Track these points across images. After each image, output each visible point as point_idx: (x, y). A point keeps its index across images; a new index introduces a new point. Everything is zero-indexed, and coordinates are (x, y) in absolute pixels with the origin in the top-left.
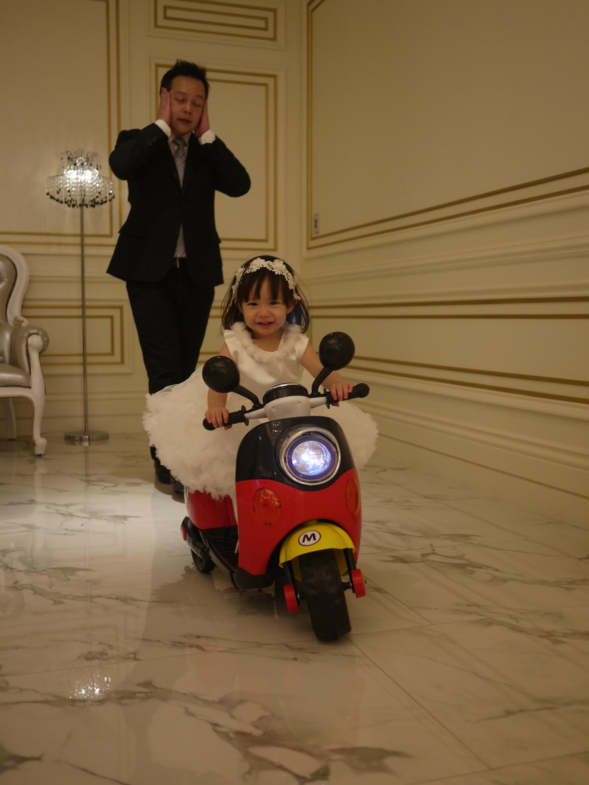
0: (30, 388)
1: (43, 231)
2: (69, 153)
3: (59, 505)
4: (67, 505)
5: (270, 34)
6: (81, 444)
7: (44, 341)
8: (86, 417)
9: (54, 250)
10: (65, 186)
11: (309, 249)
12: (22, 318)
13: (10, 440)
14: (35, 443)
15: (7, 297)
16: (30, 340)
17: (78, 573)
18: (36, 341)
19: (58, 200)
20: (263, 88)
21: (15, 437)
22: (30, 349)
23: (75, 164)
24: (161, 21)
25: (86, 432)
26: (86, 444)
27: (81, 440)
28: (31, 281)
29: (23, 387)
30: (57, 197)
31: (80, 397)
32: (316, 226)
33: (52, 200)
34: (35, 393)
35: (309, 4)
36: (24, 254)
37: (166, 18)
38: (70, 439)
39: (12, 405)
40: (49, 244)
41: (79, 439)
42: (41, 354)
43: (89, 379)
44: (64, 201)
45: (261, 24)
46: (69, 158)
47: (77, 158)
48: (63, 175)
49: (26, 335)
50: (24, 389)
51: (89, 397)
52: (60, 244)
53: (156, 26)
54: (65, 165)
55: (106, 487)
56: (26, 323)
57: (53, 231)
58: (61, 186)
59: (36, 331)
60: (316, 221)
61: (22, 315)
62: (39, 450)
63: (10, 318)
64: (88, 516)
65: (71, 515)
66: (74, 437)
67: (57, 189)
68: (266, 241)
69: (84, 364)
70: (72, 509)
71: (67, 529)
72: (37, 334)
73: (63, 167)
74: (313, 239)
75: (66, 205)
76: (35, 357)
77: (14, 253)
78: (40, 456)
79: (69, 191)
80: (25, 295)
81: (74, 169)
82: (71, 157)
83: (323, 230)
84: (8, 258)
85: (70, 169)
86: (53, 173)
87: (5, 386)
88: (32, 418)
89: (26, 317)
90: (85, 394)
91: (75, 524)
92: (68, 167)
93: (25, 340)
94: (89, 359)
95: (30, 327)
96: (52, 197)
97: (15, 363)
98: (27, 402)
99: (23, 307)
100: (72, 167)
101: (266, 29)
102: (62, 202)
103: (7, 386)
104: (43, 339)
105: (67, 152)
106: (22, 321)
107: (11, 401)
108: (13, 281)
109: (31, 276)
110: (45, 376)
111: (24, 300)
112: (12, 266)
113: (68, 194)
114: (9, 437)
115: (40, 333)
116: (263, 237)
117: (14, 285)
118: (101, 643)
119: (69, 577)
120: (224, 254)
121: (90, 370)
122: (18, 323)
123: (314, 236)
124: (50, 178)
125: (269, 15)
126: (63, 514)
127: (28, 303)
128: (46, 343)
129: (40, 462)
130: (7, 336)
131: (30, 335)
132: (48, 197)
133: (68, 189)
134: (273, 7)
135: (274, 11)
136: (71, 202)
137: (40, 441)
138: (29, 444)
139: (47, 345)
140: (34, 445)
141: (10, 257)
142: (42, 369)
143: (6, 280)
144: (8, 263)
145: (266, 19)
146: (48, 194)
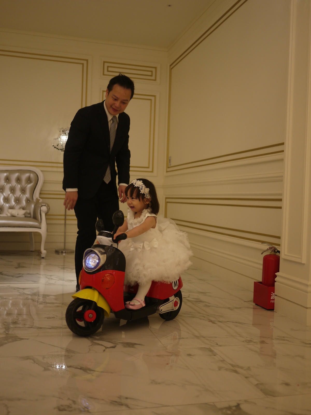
0: (41, 228)
1: (50, 161)
2: (63, 129)
3: (47, 275)
4: (51, 276)
5: (153, 78)
6: (62, 254)
7: (48, 209)
8: (65, 243)
9: (55, 169)
10: (61, 143)
11: (167, 172)
12: (39, 199)
13: (31, 251)
14: (42, 252)
15: (34, 189)
16: (42, 208)
17: (50, 296)
18: (44, 209)
19: (57, 149)
20: (150, 101)
21: (34, 250)
22: (42, 212)
23: (65, 134)
24: (106, 73)
25: (64, 249)
26: (64, 254)
27: (62, 252)
28: (44, 182)
29: (37, 228)
30: (57, 147)
31: (63, 234)
32: (170, 162)
33: (55, 148)
34: (43, 231)
35: (171, 66)
36: (42, 171)
37: (108, 71)
38: (57, 252)
39: (33, 236)
40: (53, 167)
41: (61, 252)
42: (46, 214)
43: (67, 226)
44: (60, 149)
45: (150, 73)
46: (63, 131)
47: (66, 131)
48: (60, 138)
49: (40, 206)
50: (38, 229)
51: (67, 234)
52: (57, 167)
53: (104, 75)
54: (61, 134)
55: (68, 270)
56: (41, 200)
57: (55, 161)
58: (59, 142)
59: (44, 204)
60: (170, 160)
61: (40, 197)
62: (43, 256)
63: (34, 198)
64: (58, 279)
65: (52, 279)
66: (59, 251)
67: (57, 144)
68: (148, 168)
69: (65, 219)
70: (52, 277)
71: (49, 283)
72: (45, 206)
73: (60, 134)
74: (169, 168)
75: (61, 151)
76: (43, 215)
77: (37, 170)
78: (43, 258)
79: (62, 145)
80: (41, 189)
81: (65, 135)
82: (64, 130)
83: (173, 164)
84: (35, 173)
85: (63, 135)
86: (56, 137)
87: (30, 227)
88: (41, 242)
89: (41, 198)
90: (65, 233)
91: (52, 282)
92: (62, 135)
93: (40, 208)
94: (67, 217)
95: (42, 203)
96: (55, 147)
97: (35, 218)
98: (39, 235)
99: (40, 194)
100: (64, 134)
101: (151, 76)
102: (59, 149)
103: (31, 227)
104: (47, 208)
105: (62, 128)
106: (39, 200)
107: (33, 234)
108: (36, 182)
109: (44, 181)
110: (47, 224)
111: (41, 190)
112: (37, 176)
113: (62, 146)
114: (31, 250)
115: (46, 205)
116: (147, 166)
117: (37, 184)
118: (54, 315)
119: (47, 297)
120: (131, 173)
121: (68, 222)
122: (38, 200)
123: (169, 166)
124: (55, 139)
125: (154, 70)
126: (49, 278)
127: (42, 192)
128: (49, 209)
129: (43, 261)
130: (33, 206)
131: (42, 206)
132: (54, 147)
133: (62, 144)
134: (155, 66)
135: (156, 68)
136: (63, 149)
137: (44, 252)
138: (39, 252)
139: (49, 211)
140: (41, 253)
141: (36, 172)
142: (46, 220)
143: (34, 182)
144: (35, 174)
145: (152, 71)
146: (53, 146)
